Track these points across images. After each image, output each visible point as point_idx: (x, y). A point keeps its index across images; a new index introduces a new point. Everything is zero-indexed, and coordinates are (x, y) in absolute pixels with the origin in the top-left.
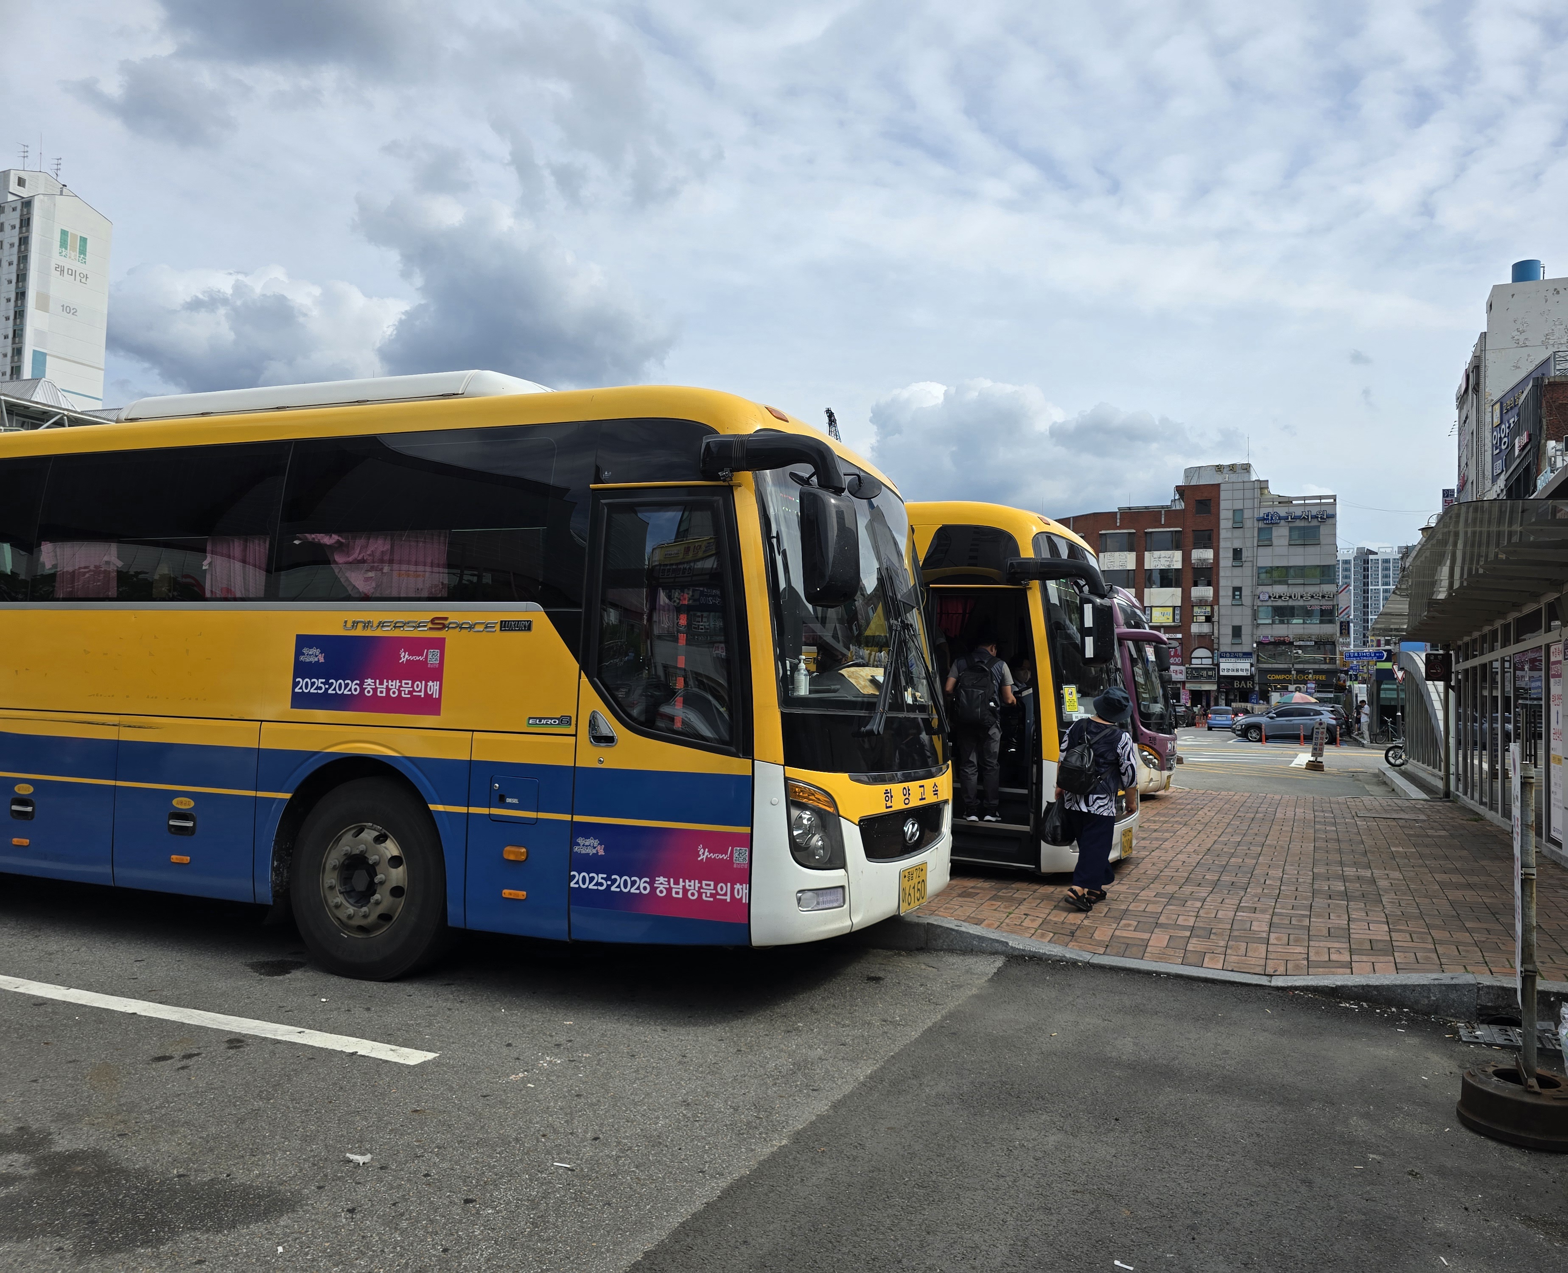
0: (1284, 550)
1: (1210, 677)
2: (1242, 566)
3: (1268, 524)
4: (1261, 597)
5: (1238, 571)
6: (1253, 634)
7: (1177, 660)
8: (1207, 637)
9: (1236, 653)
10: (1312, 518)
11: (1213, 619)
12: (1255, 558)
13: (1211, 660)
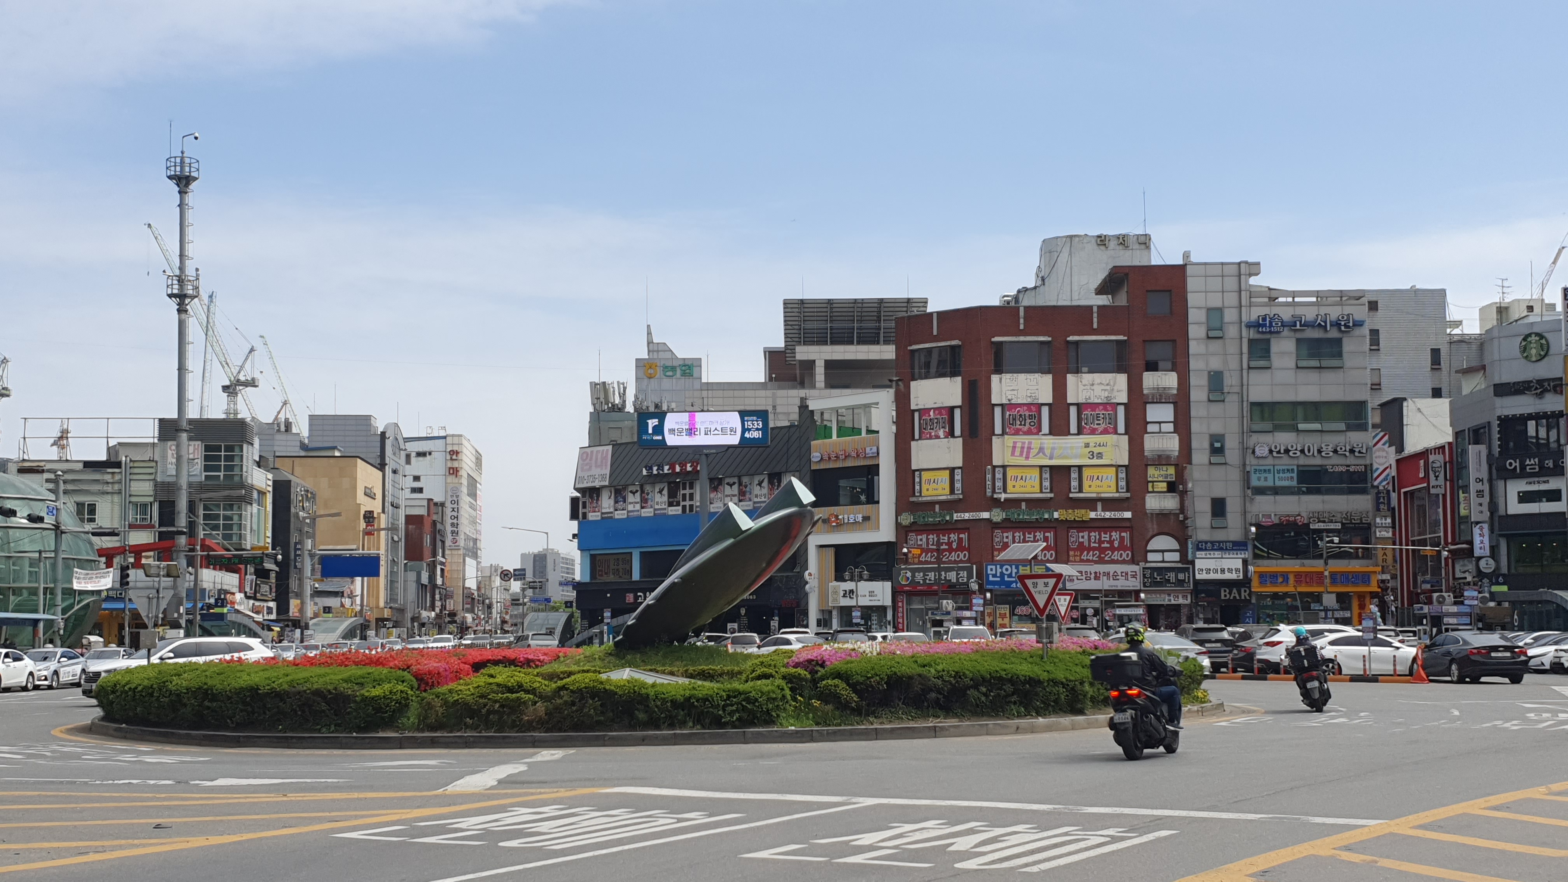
0: (1288, 376)
1: (1181, 583)
2: (1223, 401)
3: (1263, 333)
4: (1257, 449)
5: (1216, 408)
6: (1245, 512)
7: (1124, 555)
8: (1172, 517)
9: (1222, 542)
10: (1331, 325)
11: (1181, 486)
12: (1245, 387)
13: (1178, 554)
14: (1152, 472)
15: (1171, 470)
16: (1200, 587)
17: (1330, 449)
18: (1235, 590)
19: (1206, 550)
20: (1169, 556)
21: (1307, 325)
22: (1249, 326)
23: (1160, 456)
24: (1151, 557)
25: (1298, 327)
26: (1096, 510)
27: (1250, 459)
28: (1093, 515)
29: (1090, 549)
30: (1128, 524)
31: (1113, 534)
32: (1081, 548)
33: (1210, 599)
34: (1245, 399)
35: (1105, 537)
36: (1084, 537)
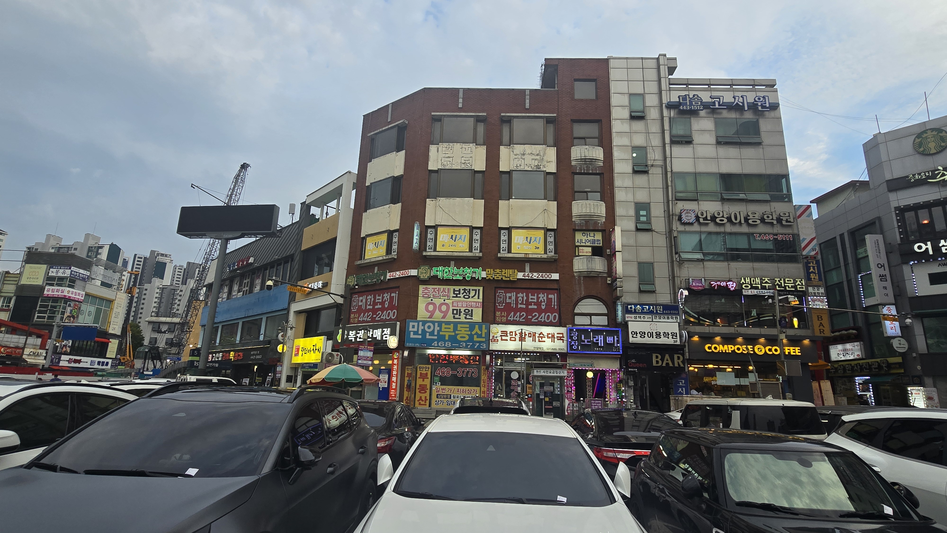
0: (709, 151)
1: (609, 347)
2: (648, 173)
3: (684, 113)
5: (641, 179)
6: (674, 277)
7: (552, 318)
8: (600, 280)
9: (652, 305)
10: (749, 106)
11: (608, 251)
12: (670, 161)
13: (606, 318)
14: (579, 237)
15: (599, 236)
16: (630, 353)
17: (757, 216)
18: (667, 356)
19: (635, 312)
20: (596, 320)
21: (725, 107)
22: (671, 109)
23: (587, 222)
24: (578, 320)
26: (524, 271)
27: (676, 226)
28: (520, 275)
29: (517, 310)
30: (556, 286)
31: (541, 295)
32: (508, 308)
33: (641, 365)
34: (670, 170)
35: (533, 298)
36: (511, 297)
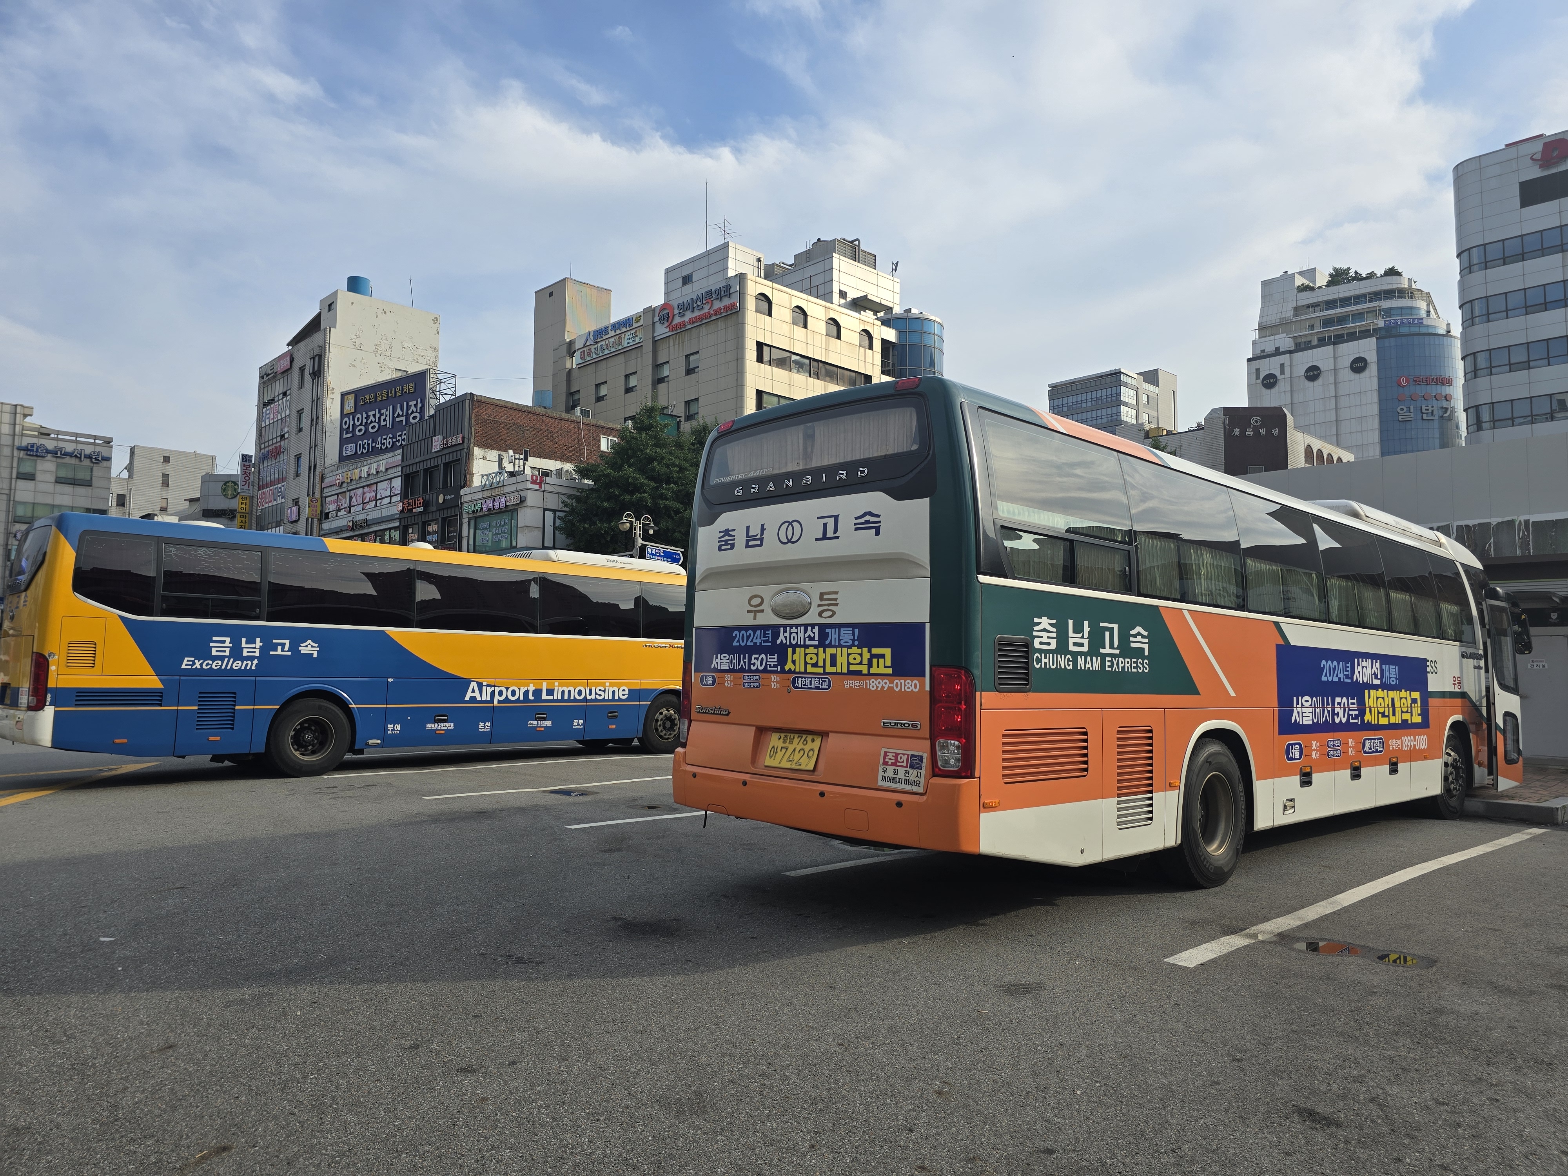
0: (49, 487)
3: (31, 455)
10: (85, 457)
12: (13, 491)
21: (66, 454)
22: (20, 449)
25: (59, 455)
34: (12, 498)
